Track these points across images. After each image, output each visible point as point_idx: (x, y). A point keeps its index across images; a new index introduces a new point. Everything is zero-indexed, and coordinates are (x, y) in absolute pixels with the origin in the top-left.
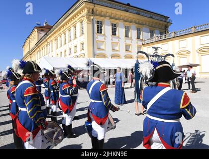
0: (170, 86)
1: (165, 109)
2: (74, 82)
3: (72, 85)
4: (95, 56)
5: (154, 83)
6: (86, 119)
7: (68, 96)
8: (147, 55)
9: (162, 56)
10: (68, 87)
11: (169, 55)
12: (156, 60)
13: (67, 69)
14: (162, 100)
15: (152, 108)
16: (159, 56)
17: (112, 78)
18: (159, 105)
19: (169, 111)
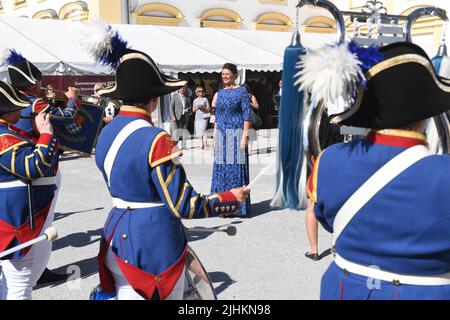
0: (423, 143)
1: (401, 236)
2: (43, 124)
3: (35, 135)
4: (134, 16)
5: (362, 132)
6: (94, 280)
7: (19, 184)
8: (338, 15)
9: (396, 18)
10: (15, 147)
11: (428, 10)
12: (375, 36)
13: (5, 68)
14: (392, 197)
15: (352, 230)
16: (385, 18)
17: (202, 109)
18: (379, 219)
19: (417, 242)
